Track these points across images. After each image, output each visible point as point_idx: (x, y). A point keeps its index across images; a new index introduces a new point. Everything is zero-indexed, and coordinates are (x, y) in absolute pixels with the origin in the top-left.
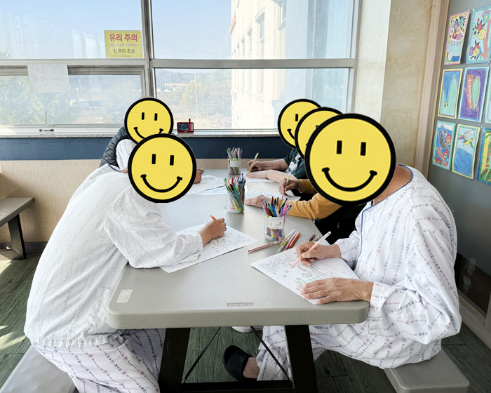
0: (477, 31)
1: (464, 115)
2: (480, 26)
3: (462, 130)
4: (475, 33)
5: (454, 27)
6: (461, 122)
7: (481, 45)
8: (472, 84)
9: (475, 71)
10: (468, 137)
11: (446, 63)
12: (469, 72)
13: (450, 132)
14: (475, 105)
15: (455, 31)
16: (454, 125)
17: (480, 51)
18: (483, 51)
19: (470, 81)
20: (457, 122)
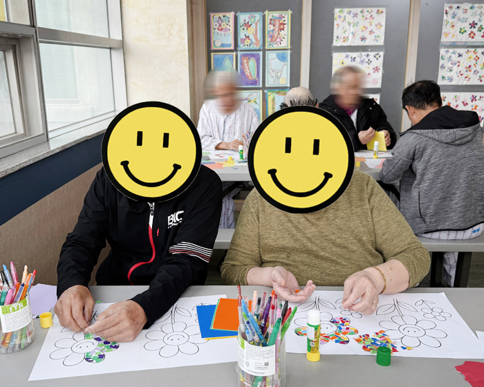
0: (245, 28)
2: (248, 25)
4: (244, 29)
5: (218, 22)
7: (252, 37)
8: (248, 63)
9: (249, 55)
10: (252, 98)
11: (213, 48)
12: (243, 55)
14: (254, 76)
15: (220, 25)
17: (252, 42)
18: (254, 41)
19: (245, 61)
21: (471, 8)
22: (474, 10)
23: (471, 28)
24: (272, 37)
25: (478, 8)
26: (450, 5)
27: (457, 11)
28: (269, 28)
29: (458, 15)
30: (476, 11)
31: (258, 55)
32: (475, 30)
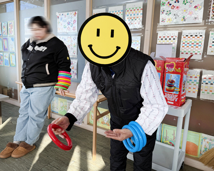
1: (4, 50)
2: (4, 27)
3: (5, 54)
6: (4, 52)
7: (5, 32)
9: (5, 38)
10: (7, 56)
12: (4, 38)
13: (2, 55)
14: (7, 47)
16: (3, 53)
19: (4, 41)
20: (3, 52)
21: (68, 14)
22: (69, 15)
23: (68, 25)
24: (10, 31)
25: (70, 14)
26: (59, 14)
27: (62, 16)
28: (9, 28)
29: (63, 19)
30: (70, 16)
31: (7, 38)
32: (70, 26)
